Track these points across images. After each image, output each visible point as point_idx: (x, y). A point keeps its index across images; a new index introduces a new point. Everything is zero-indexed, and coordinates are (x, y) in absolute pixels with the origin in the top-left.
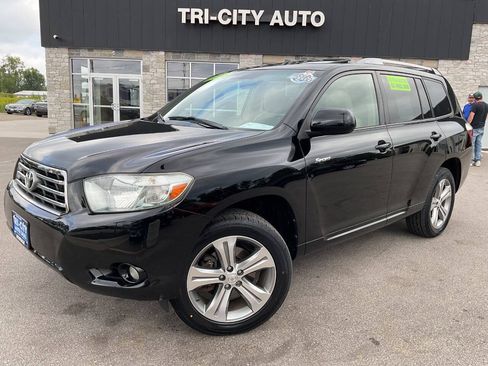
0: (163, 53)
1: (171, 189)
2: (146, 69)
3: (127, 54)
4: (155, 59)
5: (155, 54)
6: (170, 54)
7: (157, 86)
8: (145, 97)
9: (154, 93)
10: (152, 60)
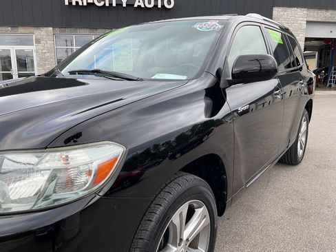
0: (51, 29)
1: (94, 167)
2: (38, 41)
3: (21, 30)
4: (45, 33)
5: (44, 29)
6: (57, 30)
7: (48, 54)
8: (38, 64)
9: (46, 60)
10: (42, 33)
